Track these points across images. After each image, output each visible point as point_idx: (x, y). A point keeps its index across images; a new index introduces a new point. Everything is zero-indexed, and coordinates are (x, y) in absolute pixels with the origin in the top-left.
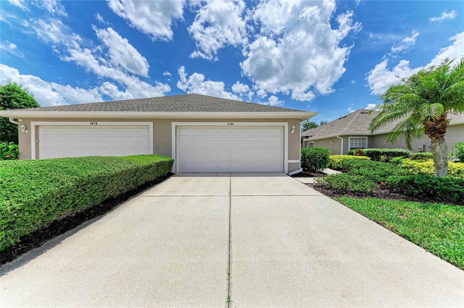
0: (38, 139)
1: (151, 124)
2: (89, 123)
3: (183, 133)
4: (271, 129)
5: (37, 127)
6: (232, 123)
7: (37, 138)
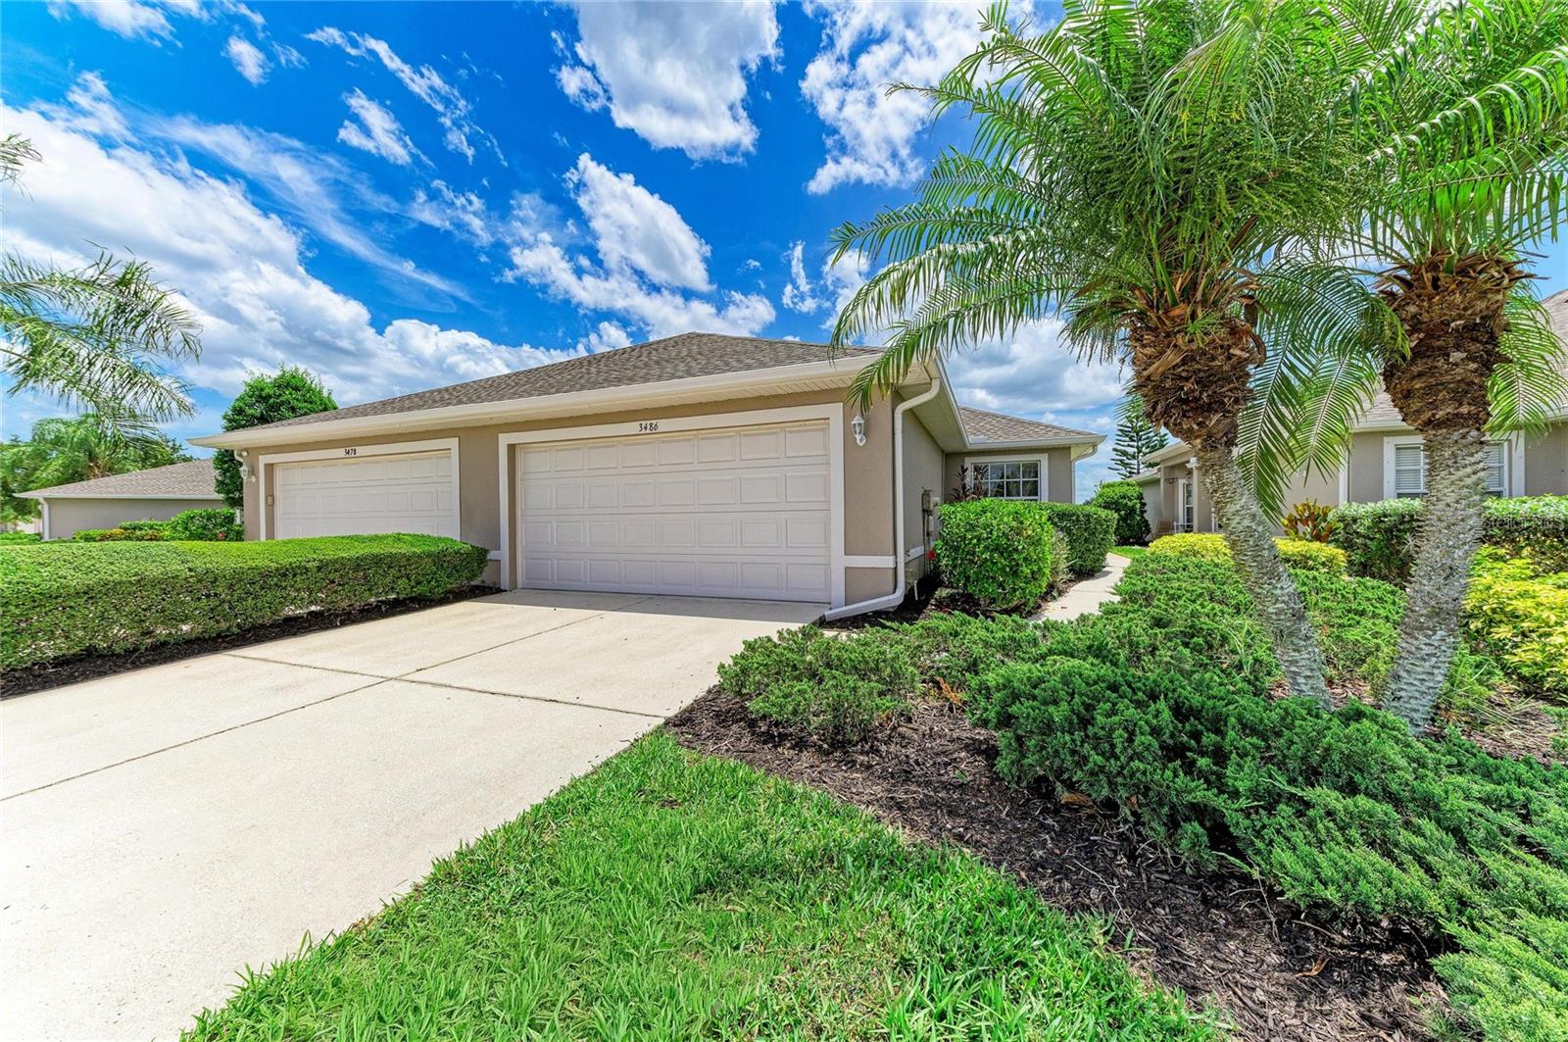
0: (272, 496)
1: (453, 443)
2: (340, 452)
3: (533, 465)
4: (788, 435)
5: (270, 468)
6: (651, 425)
7: (270, 495)
